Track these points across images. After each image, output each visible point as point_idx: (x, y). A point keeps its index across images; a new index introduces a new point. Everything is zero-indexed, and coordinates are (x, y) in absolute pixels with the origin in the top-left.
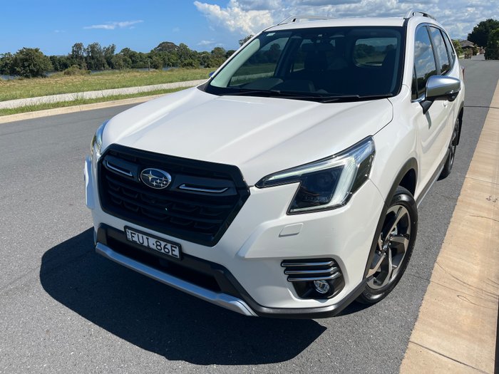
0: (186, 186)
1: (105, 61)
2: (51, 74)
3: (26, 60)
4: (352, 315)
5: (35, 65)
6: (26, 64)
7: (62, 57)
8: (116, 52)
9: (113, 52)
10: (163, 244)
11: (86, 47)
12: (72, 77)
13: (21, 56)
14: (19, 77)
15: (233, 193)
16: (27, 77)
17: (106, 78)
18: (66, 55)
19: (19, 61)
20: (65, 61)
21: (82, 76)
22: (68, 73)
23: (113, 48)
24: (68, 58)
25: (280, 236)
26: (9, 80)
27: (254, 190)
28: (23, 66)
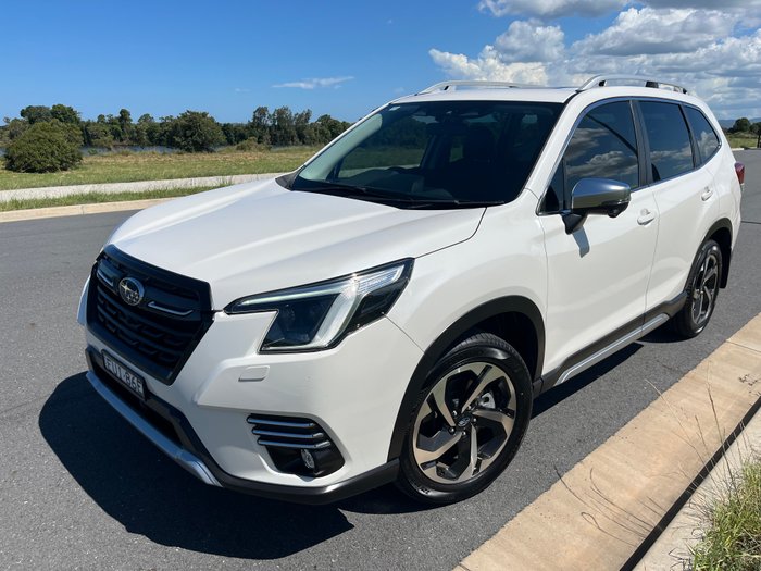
0: (156, 304)
1: (294, 133)
2: (220, 149)
3: (190, 128)
4: (402, 515)
5: (200, 135)
6: (188, 133)
7: (239, 125)
8: (312, 120)
9: (306, 120)
10: (131, 376)
11: (271, 113)
12: (247, 154)
13: (183, 121)
14: (178, 150)
15: (197, 318)
16: (189, 150)
17: (291, 156)
18: (245, 122)
19: (179, 128)
20: (242, 131)
21: (260, 153)
22: (242, 148)
23: (308, 115)
24: (247, 128)
25: (240, 380)
26: (164, 154)
27: (220, 317)
28: (185, 135)
